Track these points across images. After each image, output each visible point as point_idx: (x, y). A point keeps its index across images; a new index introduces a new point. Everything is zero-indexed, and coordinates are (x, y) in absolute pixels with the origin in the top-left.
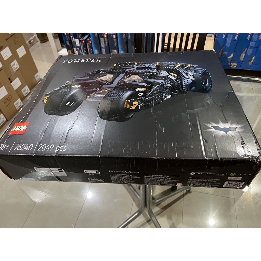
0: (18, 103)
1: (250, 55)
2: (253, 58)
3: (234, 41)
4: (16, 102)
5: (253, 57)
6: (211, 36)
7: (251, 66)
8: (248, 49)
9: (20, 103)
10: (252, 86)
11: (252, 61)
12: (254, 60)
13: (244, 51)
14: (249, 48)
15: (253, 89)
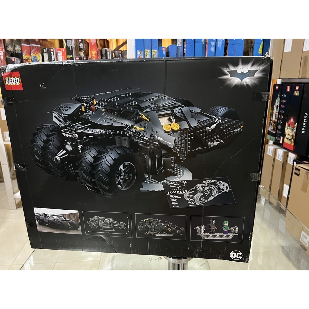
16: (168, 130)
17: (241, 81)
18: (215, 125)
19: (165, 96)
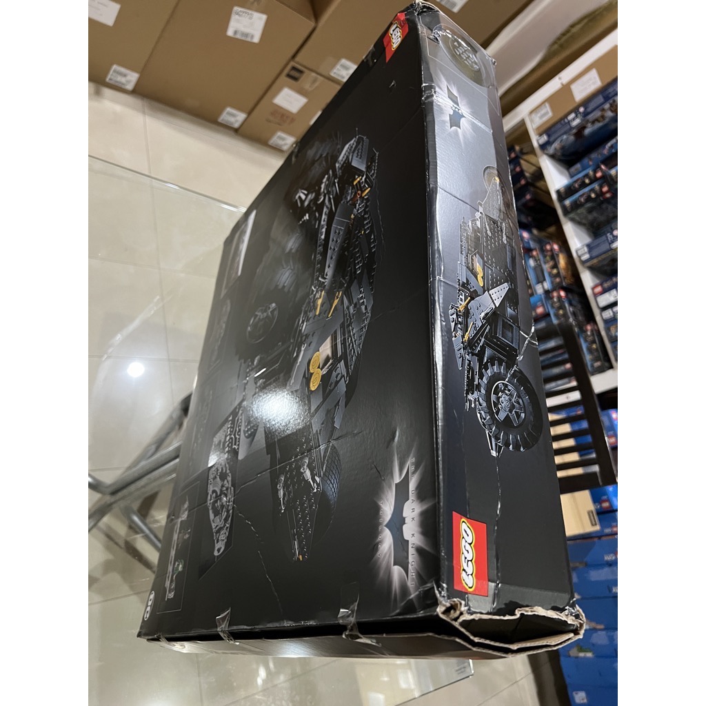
0: (283, 139)
1: (593, 645)
2: (589, 655)
3: (608, 587)
4: (284, 135)
5: (590, 652)
6: (594, 523)
7: (570, 656)
8: (604, 633)
9: (285, 144)
10: (524, 680)
11: (582, 655)
12: (585, 658)
13: (597, 623)
14: (609, 633)
15: (515, 685)
16: (311, 368)
17: (385, 523)
18: (310, 480)
19: (365, 326)
